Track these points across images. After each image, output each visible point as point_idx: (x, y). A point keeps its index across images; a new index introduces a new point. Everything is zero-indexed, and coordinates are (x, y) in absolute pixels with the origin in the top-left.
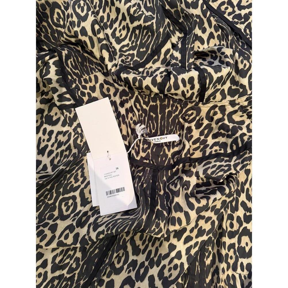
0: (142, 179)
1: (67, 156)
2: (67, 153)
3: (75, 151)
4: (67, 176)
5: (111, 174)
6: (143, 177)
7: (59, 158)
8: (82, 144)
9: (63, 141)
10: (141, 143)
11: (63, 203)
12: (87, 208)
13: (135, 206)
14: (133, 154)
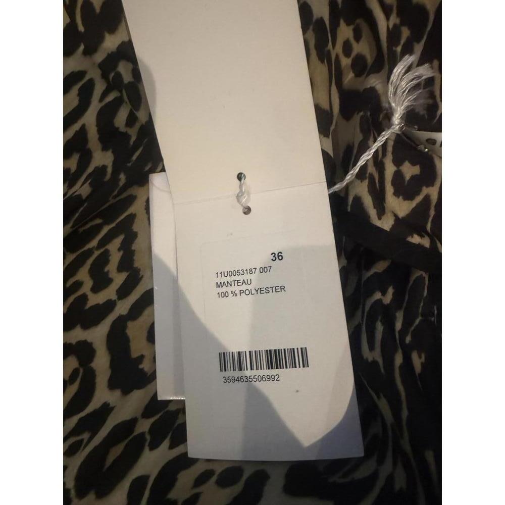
5: (246, 277)
8: (133, 133)
12: (134, 402)
13: (356, 450)
14: (358, 200)
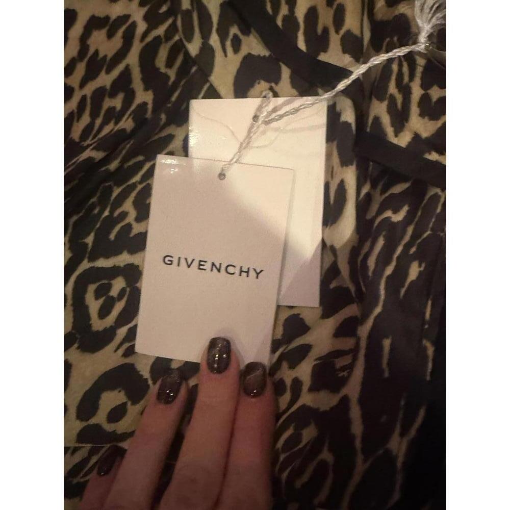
0: (407, 238)
1: (113, 115)
2: (117, 102)
3: (144, 96)
4: (110, 190)
6: (410, 230)
7: (86, 119)
8: (172, 74)
9: (105, 56)
10: (417, 82)
11: (92, 288)
14: (377, 119)
